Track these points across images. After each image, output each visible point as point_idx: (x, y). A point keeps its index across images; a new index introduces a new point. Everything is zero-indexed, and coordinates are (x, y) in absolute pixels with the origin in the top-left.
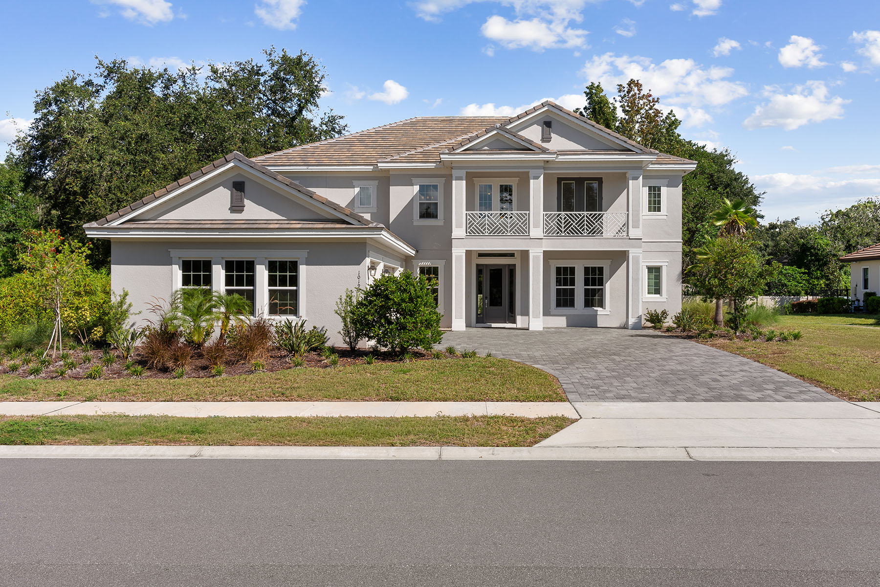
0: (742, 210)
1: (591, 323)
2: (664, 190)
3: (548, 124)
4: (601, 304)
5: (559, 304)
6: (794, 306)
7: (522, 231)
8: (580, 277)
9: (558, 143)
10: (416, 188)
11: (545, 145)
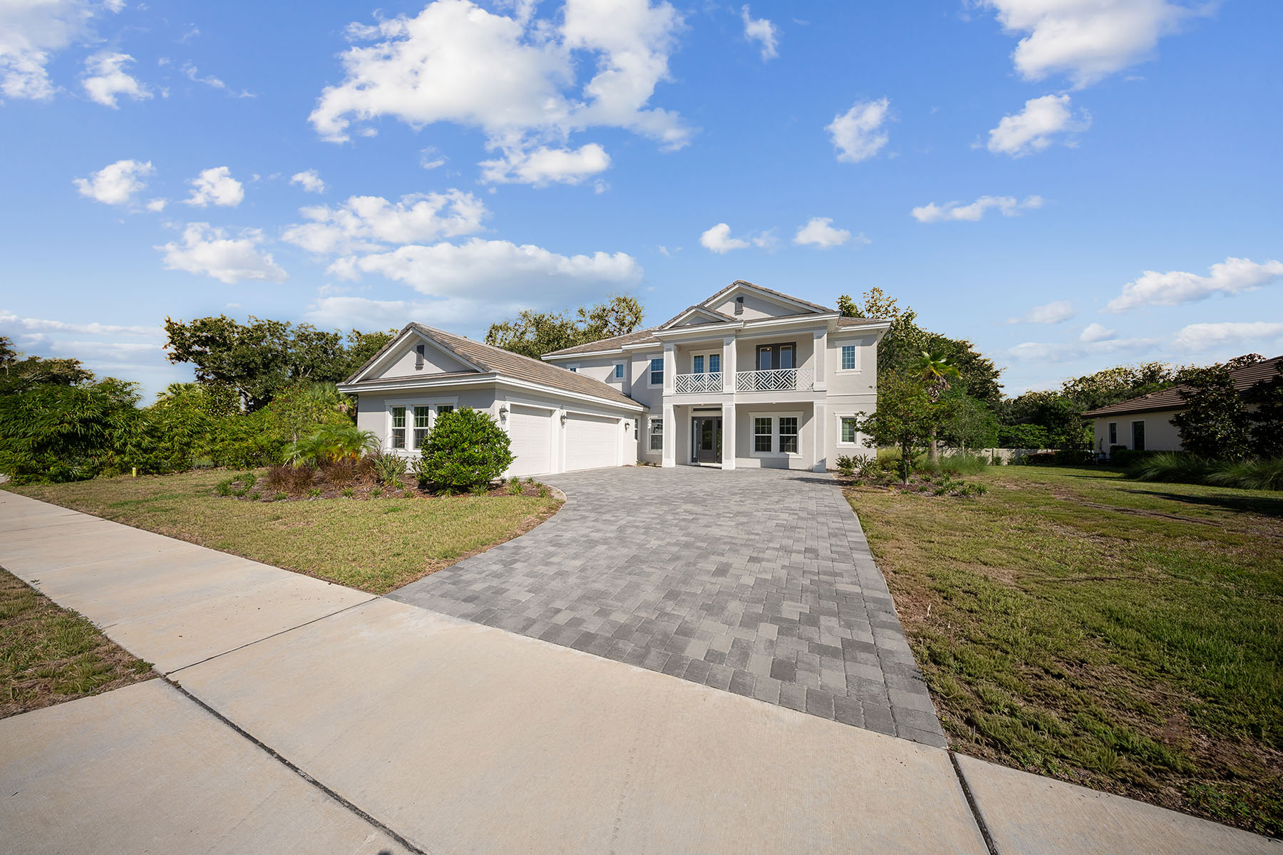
0: (943, 361)
1: (784, 466)
2: (858, 349)
3: (740, 300)
4: (795, 450)
5: (757, 449)
6: (1030, 457)
7: (717, 389)
8: (775, 427)
9: (749, 313)
10: (650, 362)
11: (739, 317)
